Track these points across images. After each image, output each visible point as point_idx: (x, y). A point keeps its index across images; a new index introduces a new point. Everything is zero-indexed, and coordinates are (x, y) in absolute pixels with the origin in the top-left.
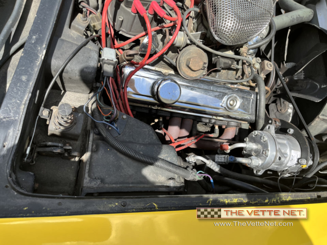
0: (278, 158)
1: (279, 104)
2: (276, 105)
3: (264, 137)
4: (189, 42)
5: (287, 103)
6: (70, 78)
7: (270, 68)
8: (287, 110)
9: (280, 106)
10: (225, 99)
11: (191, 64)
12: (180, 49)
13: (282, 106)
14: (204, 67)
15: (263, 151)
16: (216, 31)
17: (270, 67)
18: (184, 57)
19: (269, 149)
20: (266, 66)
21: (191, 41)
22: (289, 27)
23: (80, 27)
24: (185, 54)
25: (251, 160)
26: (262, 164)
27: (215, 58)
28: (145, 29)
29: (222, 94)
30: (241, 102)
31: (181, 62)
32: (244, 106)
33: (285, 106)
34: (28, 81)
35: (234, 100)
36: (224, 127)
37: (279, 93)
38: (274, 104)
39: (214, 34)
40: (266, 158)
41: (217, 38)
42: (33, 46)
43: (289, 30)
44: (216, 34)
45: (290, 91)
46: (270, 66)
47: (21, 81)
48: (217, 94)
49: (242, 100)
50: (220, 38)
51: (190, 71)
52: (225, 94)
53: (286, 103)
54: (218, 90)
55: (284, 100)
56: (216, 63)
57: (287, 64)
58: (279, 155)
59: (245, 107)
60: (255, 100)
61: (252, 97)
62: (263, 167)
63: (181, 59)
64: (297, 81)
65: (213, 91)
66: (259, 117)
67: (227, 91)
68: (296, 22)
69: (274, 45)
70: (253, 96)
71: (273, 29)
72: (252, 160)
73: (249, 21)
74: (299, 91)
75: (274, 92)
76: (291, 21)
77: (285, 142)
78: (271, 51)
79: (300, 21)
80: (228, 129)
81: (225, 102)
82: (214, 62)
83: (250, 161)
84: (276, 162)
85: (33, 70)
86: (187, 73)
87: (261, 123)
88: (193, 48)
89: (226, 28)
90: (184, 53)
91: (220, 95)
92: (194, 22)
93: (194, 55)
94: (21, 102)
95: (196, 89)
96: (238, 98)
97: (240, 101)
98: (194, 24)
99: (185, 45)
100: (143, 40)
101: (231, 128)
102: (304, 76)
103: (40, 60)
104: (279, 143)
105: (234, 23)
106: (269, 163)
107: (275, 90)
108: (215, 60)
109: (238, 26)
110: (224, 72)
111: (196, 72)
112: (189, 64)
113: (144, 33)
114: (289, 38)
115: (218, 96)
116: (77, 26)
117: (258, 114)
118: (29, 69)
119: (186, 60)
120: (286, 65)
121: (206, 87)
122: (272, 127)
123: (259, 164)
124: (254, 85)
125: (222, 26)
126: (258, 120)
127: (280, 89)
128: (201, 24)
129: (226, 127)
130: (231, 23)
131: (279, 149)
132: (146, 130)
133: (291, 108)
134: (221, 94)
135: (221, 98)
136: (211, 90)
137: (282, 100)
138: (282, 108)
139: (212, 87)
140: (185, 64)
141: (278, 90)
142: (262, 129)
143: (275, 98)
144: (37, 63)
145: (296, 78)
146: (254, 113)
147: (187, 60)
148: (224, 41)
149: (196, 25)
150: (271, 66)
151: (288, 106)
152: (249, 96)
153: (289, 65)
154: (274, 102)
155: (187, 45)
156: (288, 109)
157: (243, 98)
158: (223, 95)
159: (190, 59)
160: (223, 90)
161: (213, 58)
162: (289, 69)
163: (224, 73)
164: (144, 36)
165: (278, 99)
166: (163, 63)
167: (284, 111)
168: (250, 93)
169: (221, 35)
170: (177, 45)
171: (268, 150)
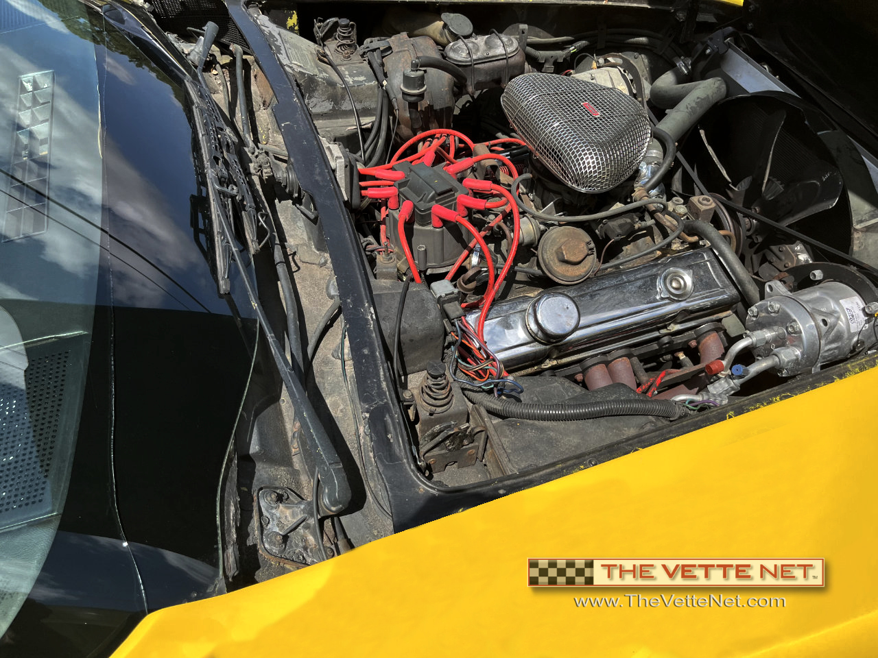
0: (821, 324)
1: (774, 259)
2: (770, 263)
3: (771, 305)
4: (542, 227)
5: (787, 247)
6: (412, 340)
7: (708, 205)
8: (795, 258)
9: (779, 261)
10: (659, 285)
11: (566, 254)
12: (534, 246)
13: (783, 258)
14: (590, 249)
15: (787, 329)
16: (577, 181)
17: (709, 203)
18: (548, 252)
19: (794, 317)
20: (699, 205)
21: (546, 224)
22: (696, 127)
23: (389, 270)
24: (548, 245)
25: (776, 355)
26: (803, 354)
27: (599, 227)
28: (465, 246)
29: (649, 279)
30: (692, 273)
31: (547, 261)
32: (701, 280)
33: (787, 254)
34: (373, 352)
35: (676, 277)
36: (693, 343)
37: (760, 239)
38: (766, 265)
39: (577, 187)
40: (800, 338)
41: (583, 190)
42: (353, 311)
43: (702, 132)
44: (578, 185)
45: (777, 221)
46: (705, 202)
47: (365, 356)
48: (639, 283)
49: (691, 271)
50: (589, 187)
51: (570, 268)
52: (653, 278)
53: (784, 249)
54: (639, 276)
55: (779, 246)
56: (606, 234)
57: (739, 185)
58: (819, 318)
59: (704, 280)
60: (714, 260)
61: (706, 259)
62: (808, 357)
63: (545, 257)
64: (775, 201)
65: (629, 282)
66: (740, 282)
67: (654, 270)
68: (700, 111)
69: (694, 175)
70: (705, 255)
71: (666, 140)
72: (779, 355)
73: (616, 141)
74: (790, 213)
75: (752, 245)
76: (690, 114)
77: (817, 294)
78: (697, 186)
79: (706, 106)
80: (703, 344)
81: (664, 289)
82: (602, 237)
83: (777, 359)
84: (823, 333)
85: (370, 337)
86: (569, 274)
87: (753, 290)
88: (554, 232)
89: (589, 167)
90: (545, 246)
91: (645, 282)
92: (531, 197)
93: (563, 240)
94: (379, 380)
95: (599, 292)
96: (681, 271)
97: (689, 274)
98: (532, 201)
99: (539, 235)
100: (470, 263)
101: (707, 338)
102: (783, 185)
103: (372, 322)
104: (807, 302)
105: (596, 154)
106: (814, 344)
107: (750, 240)
108: (600, 231)
109: (605, 155)
110: (629, 249)
111: (582, 264)
112: (563, 256)
113: (466, 252)
114: (709, 144)
115: (644, 285)
116: (384, 270)
117: (736, 278)
118: (366, 338)
119: (555, 254)
120: (738, 189)
121: (614, 282)
122: (776, 283)
123: (797, 356)
124: (694, 239)
125: (581, 169)
126: (743, 289)
127: (758, 231)
128: (546, 192)
129: (698, 343)
130: (592, 158)
131: (813, 309)
132: (556, 384)
133: (802, 252)
134: (646, 279)
135: (652, 286)
136: (625, 283)
137: (774, 248)
138: (786, 261)
139: (624, 277)
140: (556, 261)
141: (754, 237)
142: (762, 297)
143: (760, 254)
144: (370, 328)
145: (770, 197)
146: (727, 282)
147: (557, 253)
148: (598, 187)
149: (538, 200)
150: (708, 201)
151: (794, 251)
152: (699, 259)
153: (743, 184)
154: (764, 260)
155: (543, 233)
156: (797, 256)
157: (690, 267)
158: (651, 280)
159: (560, 247)
160: (646, 271)
161: (597, 231)
162: (747, 190)
163: (631, 250)
164: (468, 256)
165: (766, 251)
166: (518, 286)
167: (792, 263)
168: (696, 253)
169: (587, 181)
170: (527, 240)
171: (795, 321)
